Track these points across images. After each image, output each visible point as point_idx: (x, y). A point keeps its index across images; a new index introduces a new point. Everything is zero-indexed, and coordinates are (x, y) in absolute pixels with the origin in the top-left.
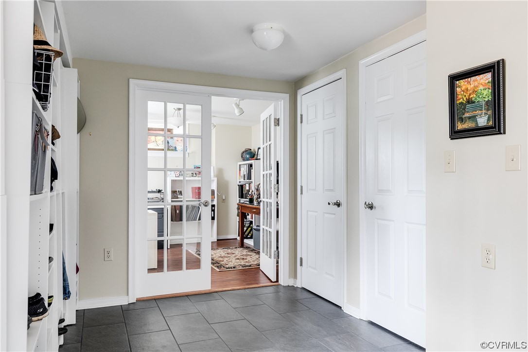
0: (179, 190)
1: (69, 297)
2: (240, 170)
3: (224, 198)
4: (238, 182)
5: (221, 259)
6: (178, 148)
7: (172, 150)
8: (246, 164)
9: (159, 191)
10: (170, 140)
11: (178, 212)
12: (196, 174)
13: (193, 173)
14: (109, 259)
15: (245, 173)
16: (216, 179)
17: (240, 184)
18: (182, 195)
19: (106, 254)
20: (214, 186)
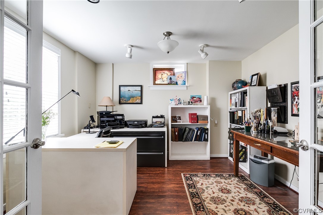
0: (179, 116)
2: (231, 99)
3: (216, 123)
4: (229, 109)
6: (178, 83)
7: (174, 84)
8: (238, 92)
9: (162, 117)
10: (172, 77)
11: (177, 133)
12: (192, 102)
13: (189, 102)
15: (237, 101)
16: (209, 107)
17: (231, 111)
18: (180, 120)
20: (207, 113)
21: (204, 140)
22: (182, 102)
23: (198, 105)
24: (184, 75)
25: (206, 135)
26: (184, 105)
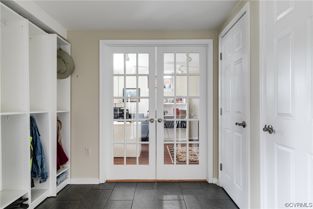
0: (166, 110)
1: (45, 181)
3: (192, 116)
5: (181, 154)
6: (166, 87)
13: (173, 101)
14: (88, 154)
18: (167, 113)
19: (87, 151)
20: (186, 108)
21: (183, 127)
22: (169, 100)
23: (179, 103)
24: (170, 81)
25: (185, 124)
26: (169, 103)
